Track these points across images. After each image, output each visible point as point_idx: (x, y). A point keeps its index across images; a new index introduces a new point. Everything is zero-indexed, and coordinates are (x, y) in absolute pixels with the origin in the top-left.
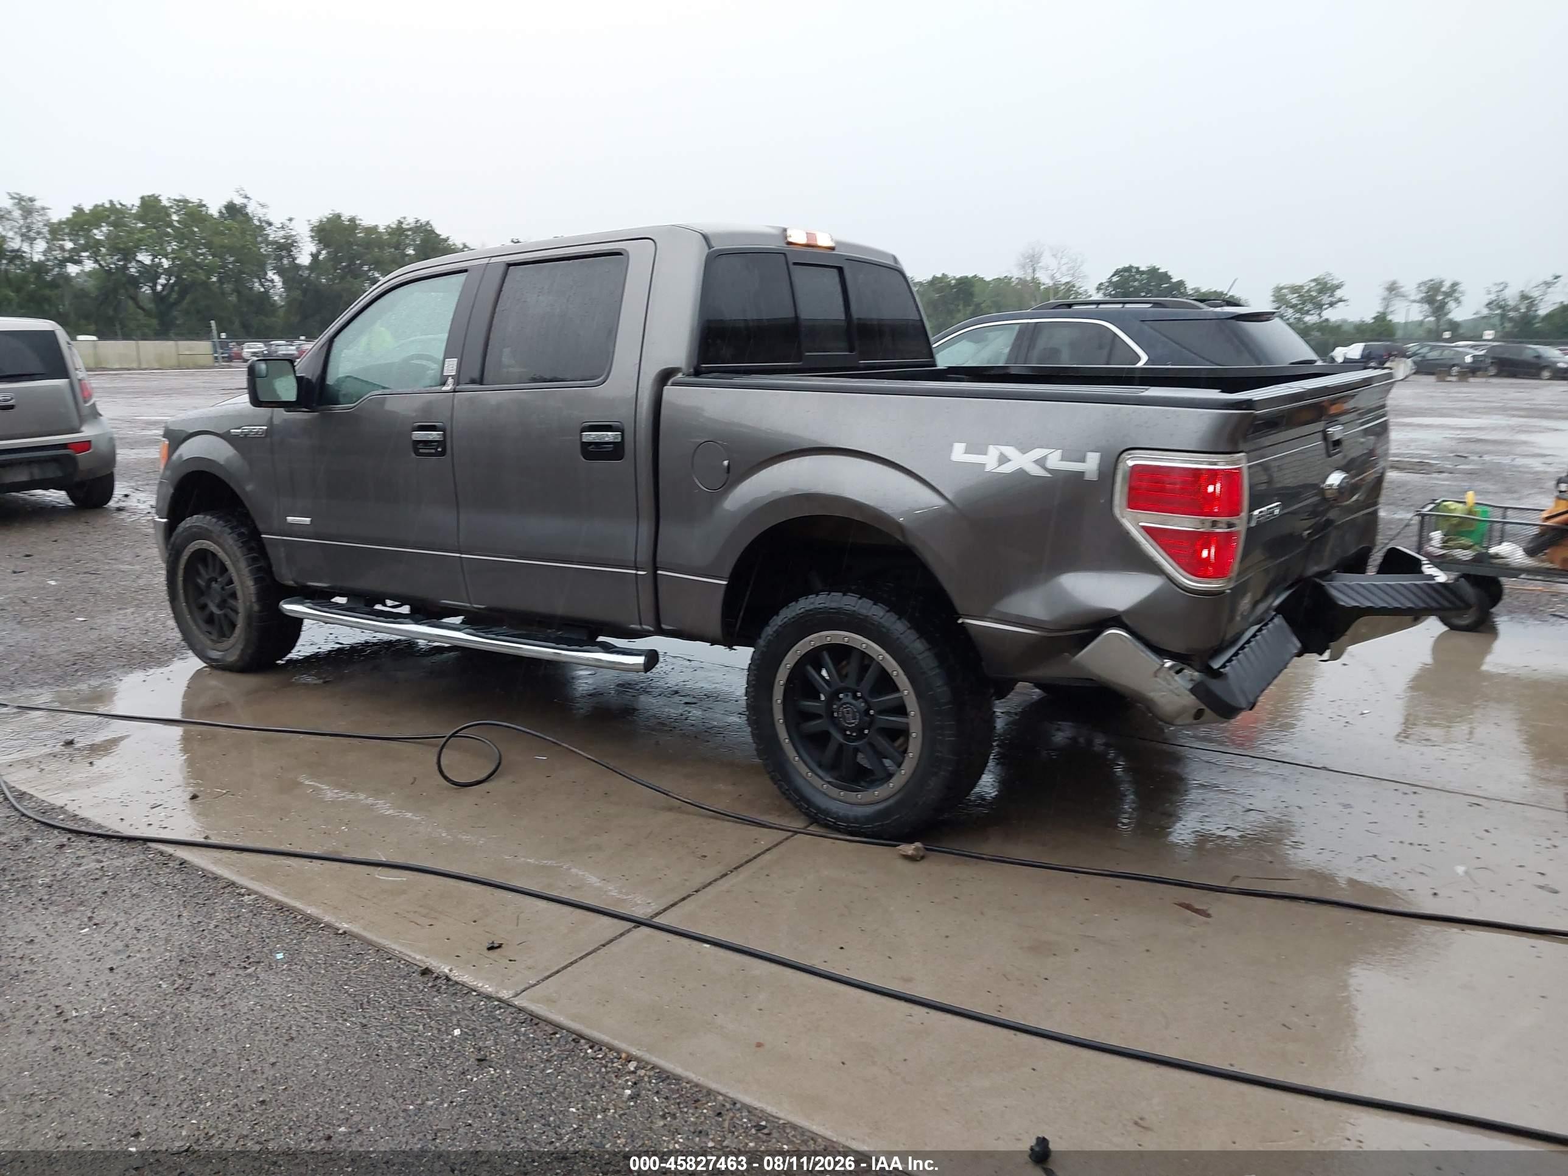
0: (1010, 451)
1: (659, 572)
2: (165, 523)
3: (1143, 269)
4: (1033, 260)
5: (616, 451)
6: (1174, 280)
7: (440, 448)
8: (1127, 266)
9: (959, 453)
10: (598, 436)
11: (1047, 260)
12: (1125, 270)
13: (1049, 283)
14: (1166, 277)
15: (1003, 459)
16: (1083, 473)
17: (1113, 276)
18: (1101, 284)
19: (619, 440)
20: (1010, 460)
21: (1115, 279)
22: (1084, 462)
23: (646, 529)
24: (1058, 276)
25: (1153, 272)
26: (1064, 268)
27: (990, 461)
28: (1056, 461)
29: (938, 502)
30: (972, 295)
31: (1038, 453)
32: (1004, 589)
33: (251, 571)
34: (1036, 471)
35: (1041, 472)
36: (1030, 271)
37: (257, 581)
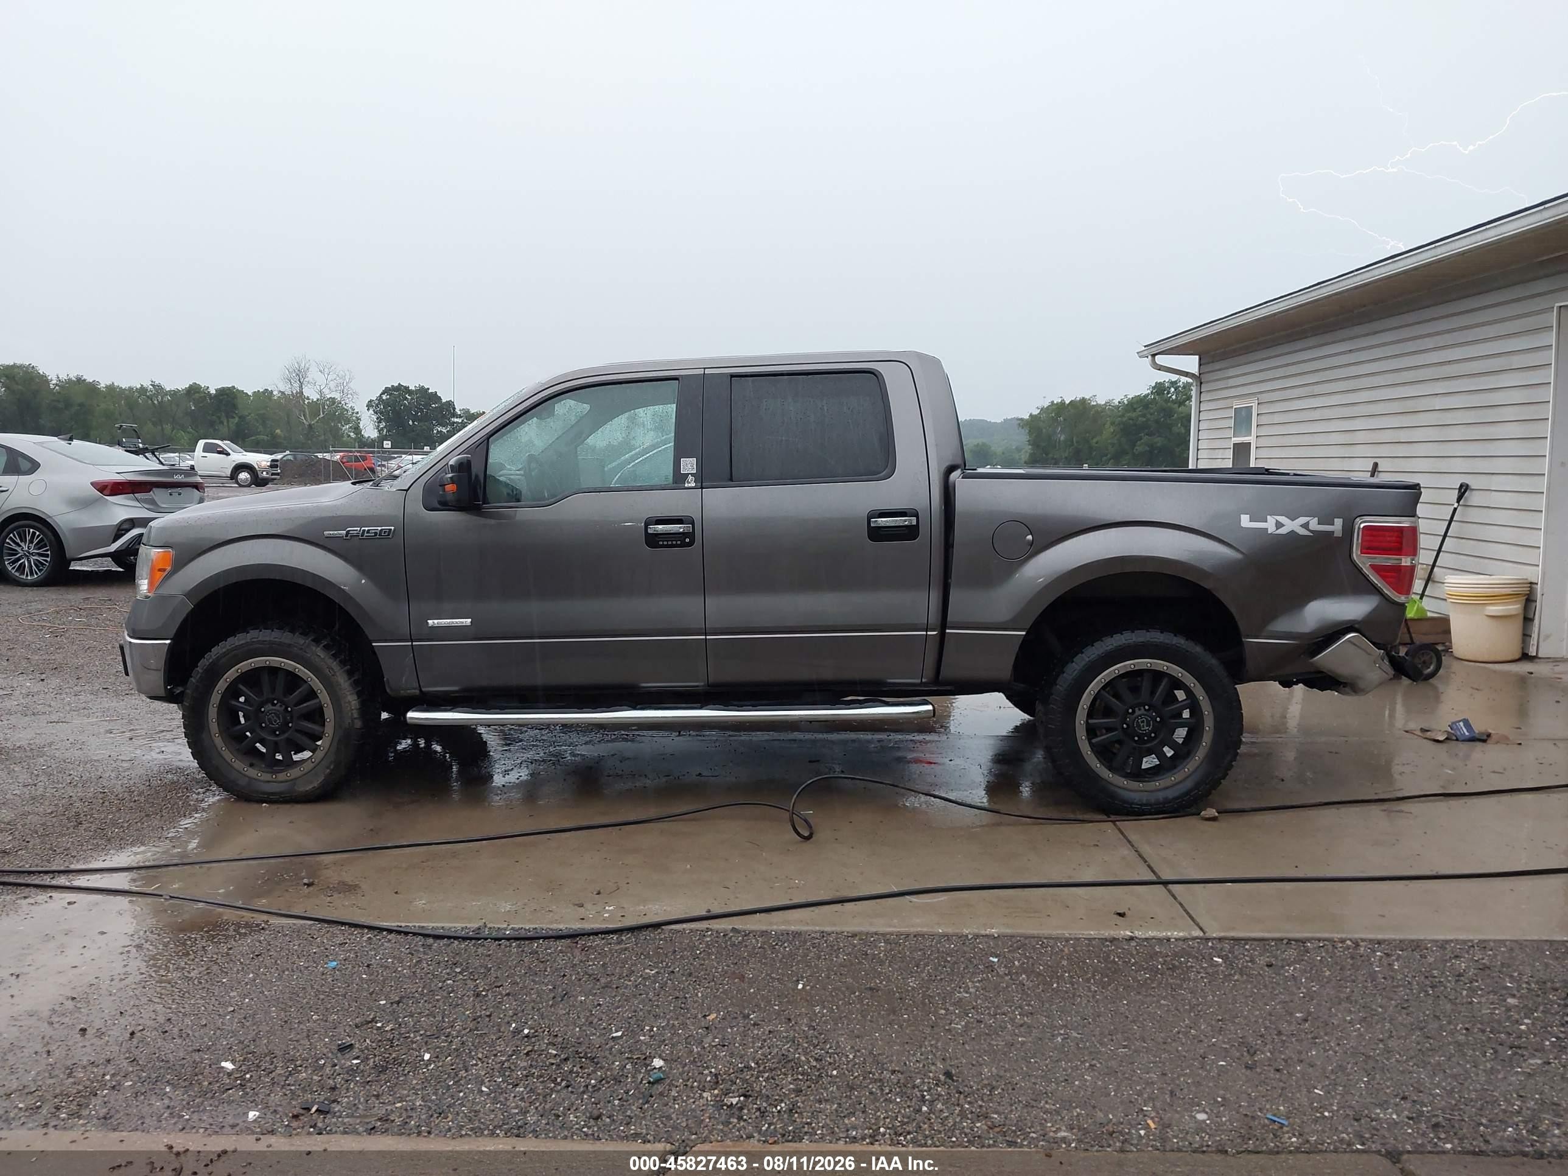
0: (1282, 519)
1: (948, 631)
2: (170, 644)
3: (412, 388)
4: (299, 375)
5: (910, 533)
6: (444, 401)
7: (685, 540)
8: (396, 384)
9: (1245, 521)
10: (887, 521)
11: (313, 375)
12: (394, 388)
13: (314, 397)
14: (435, 397)
15: (1279, 525)
16: (1333, 532)
17: (383, 393)
18: (371, 401)
19: (914, 523)
20: (1283, 525)
21: (384, 397)
22: (1333, 524)
23: (935, 597)
24: (326, 391)
25: (423, 391)
26: (332, 385)
27: (1270, 525)
28: (1314, 524)
29: (1239, 556)
30: (235, 406)
31: (1303, 520)
32: (1273, 617)
33: (351, 685)
34: (1303, 532)
35: (1306, 533)
36: (297, 385)
37: (359, 694)
